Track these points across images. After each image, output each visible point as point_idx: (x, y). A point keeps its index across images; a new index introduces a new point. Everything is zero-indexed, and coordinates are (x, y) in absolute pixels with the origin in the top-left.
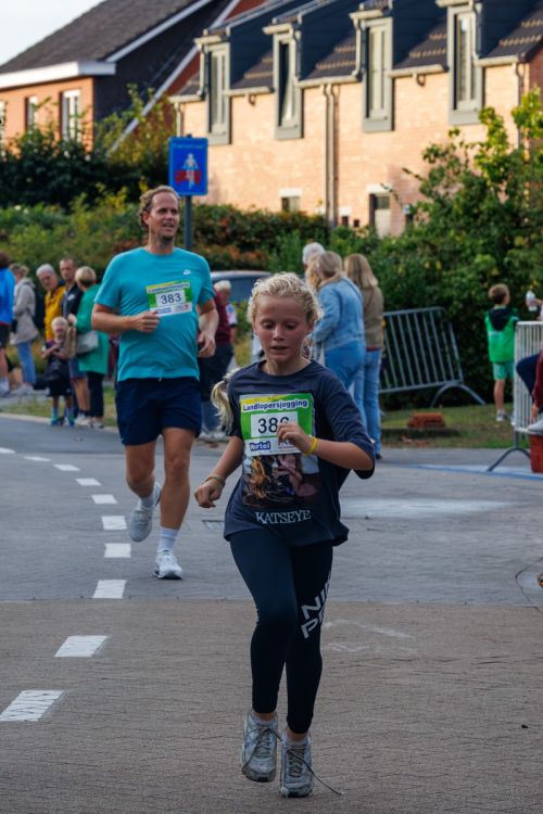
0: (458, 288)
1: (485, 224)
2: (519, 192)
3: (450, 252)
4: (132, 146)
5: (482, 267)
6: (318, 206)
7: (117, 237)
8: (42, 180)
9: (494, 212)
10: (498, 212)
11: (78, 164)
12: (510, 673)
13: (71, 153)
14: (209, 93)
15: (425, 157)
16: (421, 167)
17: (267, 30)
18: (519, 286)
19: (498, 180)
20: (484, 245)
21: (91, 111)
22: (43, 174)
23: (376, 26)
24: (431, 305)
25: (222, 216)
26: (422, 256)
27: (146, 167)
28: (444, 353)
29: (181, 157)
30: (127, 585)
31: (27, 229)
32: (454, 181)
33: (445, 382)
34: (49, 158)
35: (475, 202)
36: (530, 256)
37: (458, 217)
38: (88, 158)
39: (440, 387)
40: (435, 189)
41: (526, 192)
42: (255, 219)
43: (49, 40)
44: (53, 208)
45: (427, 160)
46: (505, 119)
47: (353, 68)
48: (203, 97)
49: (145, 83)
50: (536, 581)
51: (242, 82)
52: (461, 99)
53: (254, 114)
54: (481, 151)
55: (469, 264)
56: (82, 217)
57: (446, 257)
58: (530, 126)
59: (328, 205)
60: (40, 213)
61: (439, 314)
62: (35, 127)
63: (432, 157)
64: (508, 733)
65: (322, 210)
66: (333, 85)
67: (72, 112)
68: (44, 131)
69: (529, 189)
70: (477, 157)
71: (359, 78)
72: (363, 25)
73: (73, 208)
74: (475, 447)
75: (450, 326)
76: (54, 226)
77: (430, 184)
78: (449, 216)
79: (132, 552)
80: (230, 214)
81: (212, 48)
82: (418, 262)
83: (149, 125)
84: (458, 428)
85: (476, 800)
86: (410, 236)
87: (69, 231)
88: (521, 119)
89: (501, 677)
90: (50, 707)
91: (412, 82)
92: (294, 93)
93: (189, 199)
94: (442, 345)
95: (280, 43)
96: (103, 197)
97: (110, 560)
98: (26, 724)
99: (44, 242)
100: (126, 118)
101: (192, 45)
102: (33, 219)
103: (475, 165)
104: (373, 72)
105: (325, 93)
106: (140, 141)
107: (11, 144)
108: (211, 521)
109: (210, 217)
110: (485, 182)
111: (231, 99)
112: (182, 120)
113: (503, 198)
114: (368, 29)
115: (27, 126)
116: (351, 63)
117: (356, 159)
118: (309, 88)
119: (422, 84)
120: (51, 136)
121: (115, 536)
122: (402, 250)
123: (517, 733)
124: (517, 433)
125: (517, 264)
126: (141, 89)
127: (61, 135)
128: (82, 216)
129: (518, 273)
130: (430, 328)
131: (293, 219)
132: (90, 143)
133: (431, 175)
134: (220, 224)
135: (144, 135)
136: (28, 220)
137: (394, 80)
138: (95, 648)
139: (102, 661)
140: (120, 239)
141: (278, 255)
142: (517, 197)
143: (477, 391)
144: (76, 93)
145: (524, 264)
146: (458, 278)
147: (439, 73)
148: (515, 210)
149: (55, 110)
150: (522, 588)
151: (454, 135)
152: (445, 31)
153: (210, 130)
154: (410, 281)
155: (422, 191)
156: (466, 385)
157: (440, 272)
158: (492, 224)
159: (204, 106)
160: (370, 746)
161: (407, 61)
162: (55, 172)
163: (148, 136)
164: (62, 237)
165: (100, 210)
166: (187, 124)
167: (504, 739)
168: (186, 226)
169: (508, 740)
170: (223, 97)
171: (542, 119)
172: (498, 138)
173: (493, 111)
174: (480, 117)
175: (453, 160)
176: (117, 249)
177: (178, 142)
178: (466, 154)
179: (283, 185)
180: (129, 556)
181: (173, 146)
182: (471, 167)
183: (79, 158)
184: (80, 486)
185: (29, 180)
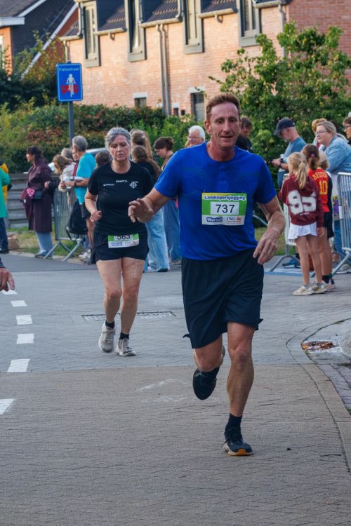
1: (263, 110)
2: (284, 88)
4: (37, 70)
5: (263, 138)
6: (158, 103)
7: (29, 129)
9: (269, 102)
10: (272, 102)
12: (280, 411)
15: (223, 68)
16: (222, 77)
19: (272, 81)
20: (263, 123)
21: (10, 49)
25: (97, 113)
27: (46, 82)
29: (65, 76)
30: (30, 362)
32: (242, 83)
35: (256, 96)
37: (246, 106)
38: (9, 79)
42: (118, 113)
45: (224, 71)
46: (274, 42)
47: (176, 13)
48: (81, 36)
50: (300, 346)
51: (106, 25)
52: (246, 29)
53: (115, 46)
54: (259, 62)
55: (254, 136)
58: (290, 45)
59: (164, 102)
63: (227, 68)
64: (278, 454)
65: (161, 105)
66: (164, 25)
70: (255, 67)
71: (180, 19)
73: (1, 112)
77: (227, 86)
79: (34, 340)
80: (102, 111)
81: (87, 4)
83: (47, 55)
88: (284, 41)
89: (275, 414)
91: (214, 21)
92: (139, 31)
93: (71, 102)
96: (18, 103)
97: (20, 346)
100: (33, 52)
101: (74, 3)
103: (255, 72)
104: (189, 15)
105: (159, 30)
106: (42, 67)
108: (87, 316)
109: (89, 113)
110: (263, 83)
111: (99, 37)
112: (69, 52)
113: (274, 93)
116: (175, 10)
117: (181, 71)
118: (148, 27)
119: (221, 21)
121: (25, 329)
123: (284, 454)
124: (288, 246)
126: (41, 33)
128: (6, 116)
131: (143, 112)
132: (11, 69)
133: (227, 80)
134: (94, 117)
135: (45, 62)
137: (202, 19)
138: (5, 408)
139: (9, 416)
140: (31, 131)
142: (283, 92)
147: (232, 13)
148: (282, 100)
150: (290, 351)
151: (241, 53)
153: (87, 57)
155: (222, 90)
156: (256, 214)
158: (268, 109)
159: (83, 40)
160: (185, 468)
161: (210, 7)
163: (47, 63)
165: (17, 112)
166: (71, 54)
167: (275, 459)
168: (69, 121)
169: (278, 459)
170: (94, 36)
171: (298, 40)
172: (269, 54)
173: (266, 37)
174: (258, 41)
175: (241, 69)
176: (30, 138)
177: (64, 67)
178: (250, 66)
179: (135, 91)
180: (32, 342)
181: (59, 70)
182: (253, 74)
183: (4, 80)
184: (3, 295)
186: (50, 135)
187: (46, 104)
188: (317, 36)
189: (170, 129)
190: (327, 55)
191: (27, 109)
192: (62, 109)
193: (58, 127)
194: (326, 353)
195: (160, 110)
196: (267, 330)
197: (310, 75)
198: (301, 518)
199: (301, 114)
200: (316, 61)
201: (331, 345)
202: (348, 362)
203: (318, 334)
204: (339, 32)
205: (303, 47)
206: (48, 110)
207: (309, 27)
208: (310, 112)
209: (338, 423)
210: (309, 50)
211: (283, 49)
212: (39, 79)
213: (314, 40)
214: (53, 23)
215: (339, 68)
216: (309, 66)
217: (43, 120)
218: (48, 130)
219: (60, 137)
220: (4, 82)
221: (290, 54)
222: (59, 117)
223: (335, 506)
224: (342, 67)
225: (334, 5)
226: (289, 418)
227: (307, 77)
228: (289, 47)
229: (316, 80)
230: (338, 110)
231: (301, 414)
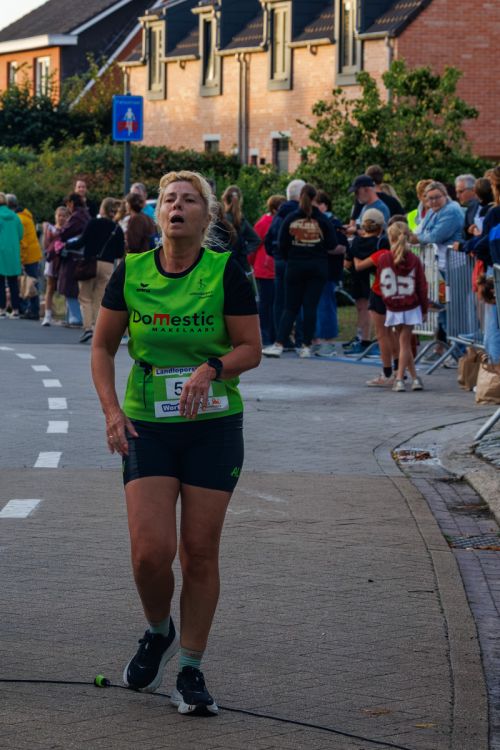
0: (339, 214)
1: (360, 163)
2: (387, 139)
3: (333, 185)
4: (89, 101)
6: (233, 148)
7: (76, 171)
8: (20, 126)
9: (367, 154)
10: (372, 155)
12: (362, 533)
13: (42, 106)
14: (149, 61)
15: (314, 111)
16: (313, 121)
17: (195, 11)
19: (372, 129)
21: (58, 73)
22: (20, 122)
23: (279, 8)
25: (158, 156)
27: (100, 116)
29: (123, 110)
30: (62, 456)
31: (5, 165)
32: (336, 130)
34: (25, 110)
35: (352, 146)
37: (339, 158)
38: (55, 110)
40: (321, 136)
41: (394, 139)
42: (184, 158)
43: (27, 18)
44: (27, 148)
45: (316, 114)
46: (377, 81)
47: (261, 40)
48: (144, 63)
49: (101, 52)
50: (389, 454)
51: (175, 51)
52: (345, 65)
53: (184, 78)
54: (358, 106)
55: (347, 195)
56: (49, 156)
58: (397, 86)
59: (241, 147)
62: (15, 85)
63: (319, 110)
64: (356, 587)
65: (236, 151)
66: (245, 54)
67: (44, 73)
68: (21, 88)
69: (396, 137)
70: (354, 111)
71: (266, 48)
72: (269, 7)
73: (43, 149)
76: (28, 163)
77: (318, 132)
78: (333, 158)
79: (69, 429)
80: (165, 154)
81: (153, 24)
83: (102, 83)
85: (326, 646)
86: (301, 173)
87: (39, 167)
88: (390, 81)
89: (356, 537)
91: (306, 52)
92: (215, 60)
93: (128, 143)
95: (205, 20)
96: (63, 138)
97: (51, 435)
99: (19, 175)
100: (85, 79)
101: (138, 22)
102: (11, 157)
103: (353, 117)
104: (277, 43)
105: (239, 60)
106: (95, 97)
109: (148, 156)
110: (361, 131)
111: (166, 64)
112: (128, 80)
113: (375, 144)
114: (273, 10)
115: (9, 84)
116: (260, 36)
118: (227, 56)
119: (314, 53)
120: (27, 91)
121: (59, 415)
123: (363, 586)
126: (96, 56)
127: (35, 92)
128: (49, 154)
131: (213, 158)
132: (57, 98)
133: (318, 125)
134: (157, 162)
135: (99, 92)
136: (7, 158)
137: (292, 50)
138: (30, 510)
139: (34, 521)
142: (386, 143)
144: (47, 58)
146: (339, 206)
147: (327, 44)
148: (384, 153)
149: (30, 72)
150: (377, 460)
151: (337, 94)
152: (333, 12)
153: (150, 88)
155: (312, 137)
159: (147, 68)
160: (243, 597)
161: (303, 35)
162: (30, 120)
163: (102, 93)
164: (33, 172)
165: (62, 151)
166: (132, 83)
167: (353, 592)
168: (125, 164)
169: (356, 593)
170: (160, 62)
171: (407, 81)
172: (371, 96)
173: (368, 75)
174: (358, 80)
175: (335, 113)
177: (120, 99)
178: (346, 109)
179: (206, 132)
180: (65, 432)
181: (116, 102)
182: (350, 119)
183: (48, 110)
184: (34, 372)
185: (10, 127)
186: (101, 180)
187: (98, 142)
188: (430, 77)
189: (246, 181)
190: (441, 101)
191: (74, 147)
192: (116, 150)
193: (111, 171)
194: (420, 465)
195: (235, 157)
196: (351, 433)
197: (419, 124)
199: (406, 170)
200: (428, 108)
201: (427, 456)
202: (447, 477)
203: (412, 441)
204: (458, 73)
205: (412, 90)
206: (100, 149)
207: (422, 66)
208: (416, 170)
209: (432, 552)
210: (420, 95)
211: (387, 91)
212: (91, 111)
213: (426, 81)
214: (111, 45)
215: (454, 118)
216: (418, 114)
217: (93, 162)
218: (99, 173)
219: (112, 182)
220: (48, 114)
221: (396, 97)
222: (113, 159)
223: (424, 655)
224: (459, 117)
225: (452, 41)
226: (372, 542)
227: (415, 126)
228: (395, 90)
229: (426, 131)
230: (451, 169)
231: (387, 538)
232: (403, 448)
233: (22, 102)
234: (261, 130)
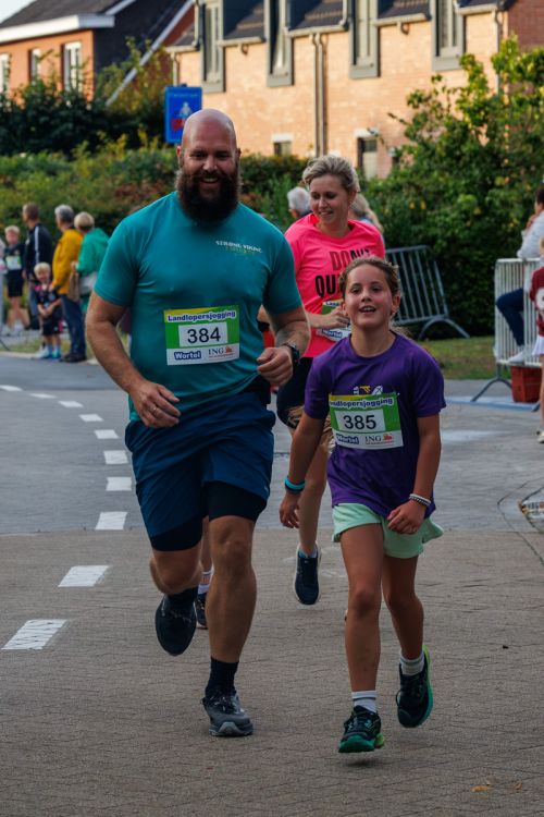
0: (441, 227)
1: (467, 165)
2: (499, 135)
3: (434, 193)
4: (130, 95)
5: (464, 207)
6: (309, 150)
7: (117, 182)
8: (46, 129)
9: (475, 154)
10: (480, 154)
11: (80, 112)
12: (491, 595)
13: (73, 103)
14: (204, 44)
15: (409, 102)
16: (407, 113)
18: (500, 224)
19: (480, 123)
20: (466, 185)
21: (91, 61)
22: (46, 123)
24: (418, 244)
26: (407, 197)
27: (144, 115)
28: (429, 290)
29: (177, 104)
30: (127, 517)
31: (31, 176)
32: (437, 125)
33: (431, 316)
34: (52, 108)
35: (457, 144)
36: (510, 196)
38: (89, 107)
39: (426, 322)
40: (418, 133)
41: (506, 135)
42: (248, 163)
44: (56, 155)
45: (411, 105)
46: (485, 65)
47: (341, 18)
48: (197, 48)
49: (143, 35)
50: (517, 507)
51: (235, 33)
52: (443, 46)
53: (247, 64)
54: (462, 95)
55: (452, 204)
56: (84, 163)
57: (430, 197)
58: (508, 71)
59: (318, 149)
60: (44, 161)
61: (425, 252)
62: (38, 78)
63: (416, 102)
64: (490, 653)
65: (313, 154)
66: (321, 34)
67: (73, 63)
68: (47, 82)
69: (509, 132)
70: (458, 102)
71: (346, 27)
73: (75, 155)
74: (461, 379)
75: (435, 263)
76: (57, 172)
77: (414, 128)
78: (433, 159)
82: (403, 202)
83: (146, 74)
84: (444, 361)
85: (460, 719)
86: (396, 177)
87: (72, 178)
88: (499, 65)
89: (485, 599)
90: (54, 635)
91: (396, 31)
92: (284, 42)
94: (428, 282)
96: (104, 145)
97: (112, 494)
98: (32, 652)
99: (48, 188)
100: (125, 69)
102: (37, 165)
103: (456, 109)
104: (360, 21)
105: (314, 42)
106: (138, 90)
107: (15, 95)
110: (467, 125)
111: (224, 49)
112: (178, 70)
113: (484, 140)
115: (31, 77)
116: (339, 13)
117: (344, 104)
118: (299, 37)
119: (406, 33)
120: (54, 86)
121: (117, 471)
122: (388, 191)
123: (498, 653)
124: (499, 365)
125: (497, 203)
126: (138, 41)
127: (63, 85)
128: (84, 161)
129: (499, 212)
130: (416, 266)
131: (285, 162)
132: (91, 92)
133: (415, 120)
135: (142, 84)
136: (32, 167)
137: (379, 29)
138: (97, 578)
139: (103, 590)
140: (120, 185)
141: (271, 198)
142: (497, 140)
143: (461, 325)
144: (77, 45)
145: (505, 203)
146: (442, 218)
147: (422, 21)
148: (495, 152)
149: (57, 61)
150: (503, 514)
151: (436, 81)
154: (396, 221)
155: (407, 135)
156: (451, 319)
157: (425, 211)
158: (473, 165)
159: (199, 56)
161: (391, 11)
162: (58, 121)
163: (146, 85)
164: (66, 184)
165: (101, 157)
166: (183, 73)
167: (486, 660)
169: (489, 660)
170: (216, 46)
171: (522, 65)
172: (477, 82)
173: (473, 56)
174: (462, 63)
175: (435, 105)
176: (117, 194)
177: (174, 91)
178: (448, 99)
179: (275, 131)
180: (128, 489)
181: (169, 95)
182: (453, 112)
183: (80, 108)
184: (82, 422)
185: (33, 129)
186: (148, 191)
187: (143, 145)
192: (166, 154)
193: (160, 181)
196: (471, 484)
197: (537, 117)
198: (525, 739)
199: (522, 172)
205: (527, 76)
206: (146, 154)
207: (538, 46)
208: (535, 172)
211: (497, 76)
214: (156, 26)
217: (139, 170)
218: (145, 184)
222: (162, 166)
226: (504, 605)
227: (533, 118)
228: (505, 75)
231: (522, 600)
232: (532, 500)
233: (48, 98)
234: (342, 128)
